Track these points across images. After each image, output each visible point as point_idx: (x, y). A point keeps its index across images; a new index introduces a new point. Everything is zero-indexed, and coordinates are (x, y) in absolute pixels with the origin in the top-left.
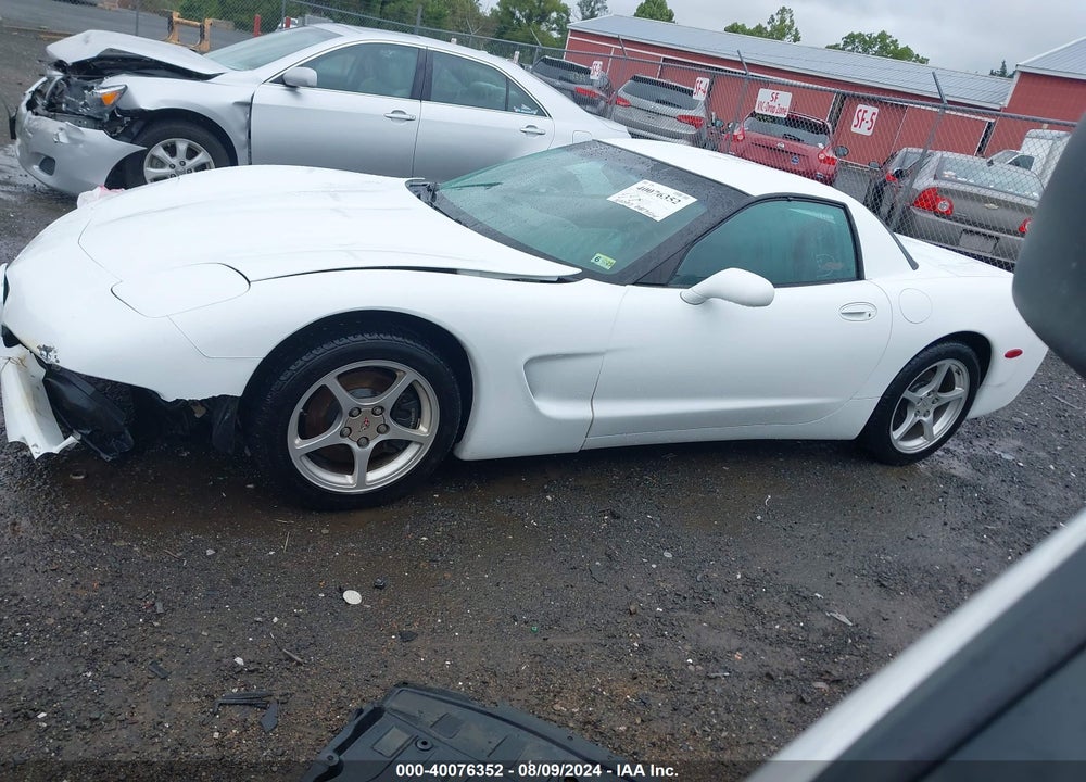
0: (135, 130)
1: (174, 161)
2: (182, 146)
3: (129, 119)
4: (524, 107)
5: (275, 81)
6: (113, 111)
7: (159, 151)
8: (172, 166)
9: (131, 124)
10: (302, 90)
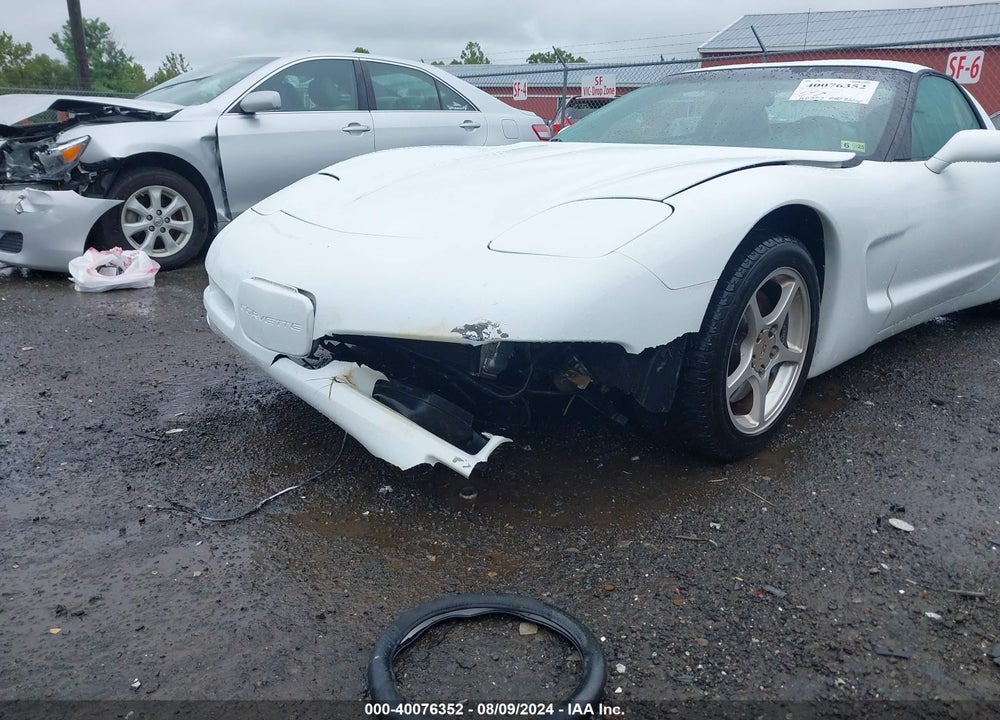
0: (105, 184)
1: (151, 211)
2: (155, 194)
3: (95, 174)
4: (455, 104)
5: (234, 111)
6: (76, 168)
7: (134, 204)
8: (150, 218)
9: (97, 179)
10: (259, 115)
